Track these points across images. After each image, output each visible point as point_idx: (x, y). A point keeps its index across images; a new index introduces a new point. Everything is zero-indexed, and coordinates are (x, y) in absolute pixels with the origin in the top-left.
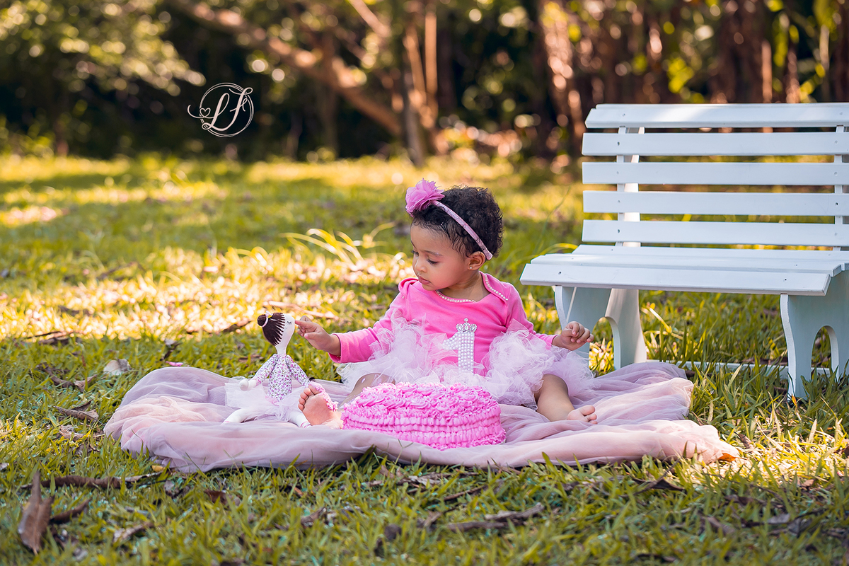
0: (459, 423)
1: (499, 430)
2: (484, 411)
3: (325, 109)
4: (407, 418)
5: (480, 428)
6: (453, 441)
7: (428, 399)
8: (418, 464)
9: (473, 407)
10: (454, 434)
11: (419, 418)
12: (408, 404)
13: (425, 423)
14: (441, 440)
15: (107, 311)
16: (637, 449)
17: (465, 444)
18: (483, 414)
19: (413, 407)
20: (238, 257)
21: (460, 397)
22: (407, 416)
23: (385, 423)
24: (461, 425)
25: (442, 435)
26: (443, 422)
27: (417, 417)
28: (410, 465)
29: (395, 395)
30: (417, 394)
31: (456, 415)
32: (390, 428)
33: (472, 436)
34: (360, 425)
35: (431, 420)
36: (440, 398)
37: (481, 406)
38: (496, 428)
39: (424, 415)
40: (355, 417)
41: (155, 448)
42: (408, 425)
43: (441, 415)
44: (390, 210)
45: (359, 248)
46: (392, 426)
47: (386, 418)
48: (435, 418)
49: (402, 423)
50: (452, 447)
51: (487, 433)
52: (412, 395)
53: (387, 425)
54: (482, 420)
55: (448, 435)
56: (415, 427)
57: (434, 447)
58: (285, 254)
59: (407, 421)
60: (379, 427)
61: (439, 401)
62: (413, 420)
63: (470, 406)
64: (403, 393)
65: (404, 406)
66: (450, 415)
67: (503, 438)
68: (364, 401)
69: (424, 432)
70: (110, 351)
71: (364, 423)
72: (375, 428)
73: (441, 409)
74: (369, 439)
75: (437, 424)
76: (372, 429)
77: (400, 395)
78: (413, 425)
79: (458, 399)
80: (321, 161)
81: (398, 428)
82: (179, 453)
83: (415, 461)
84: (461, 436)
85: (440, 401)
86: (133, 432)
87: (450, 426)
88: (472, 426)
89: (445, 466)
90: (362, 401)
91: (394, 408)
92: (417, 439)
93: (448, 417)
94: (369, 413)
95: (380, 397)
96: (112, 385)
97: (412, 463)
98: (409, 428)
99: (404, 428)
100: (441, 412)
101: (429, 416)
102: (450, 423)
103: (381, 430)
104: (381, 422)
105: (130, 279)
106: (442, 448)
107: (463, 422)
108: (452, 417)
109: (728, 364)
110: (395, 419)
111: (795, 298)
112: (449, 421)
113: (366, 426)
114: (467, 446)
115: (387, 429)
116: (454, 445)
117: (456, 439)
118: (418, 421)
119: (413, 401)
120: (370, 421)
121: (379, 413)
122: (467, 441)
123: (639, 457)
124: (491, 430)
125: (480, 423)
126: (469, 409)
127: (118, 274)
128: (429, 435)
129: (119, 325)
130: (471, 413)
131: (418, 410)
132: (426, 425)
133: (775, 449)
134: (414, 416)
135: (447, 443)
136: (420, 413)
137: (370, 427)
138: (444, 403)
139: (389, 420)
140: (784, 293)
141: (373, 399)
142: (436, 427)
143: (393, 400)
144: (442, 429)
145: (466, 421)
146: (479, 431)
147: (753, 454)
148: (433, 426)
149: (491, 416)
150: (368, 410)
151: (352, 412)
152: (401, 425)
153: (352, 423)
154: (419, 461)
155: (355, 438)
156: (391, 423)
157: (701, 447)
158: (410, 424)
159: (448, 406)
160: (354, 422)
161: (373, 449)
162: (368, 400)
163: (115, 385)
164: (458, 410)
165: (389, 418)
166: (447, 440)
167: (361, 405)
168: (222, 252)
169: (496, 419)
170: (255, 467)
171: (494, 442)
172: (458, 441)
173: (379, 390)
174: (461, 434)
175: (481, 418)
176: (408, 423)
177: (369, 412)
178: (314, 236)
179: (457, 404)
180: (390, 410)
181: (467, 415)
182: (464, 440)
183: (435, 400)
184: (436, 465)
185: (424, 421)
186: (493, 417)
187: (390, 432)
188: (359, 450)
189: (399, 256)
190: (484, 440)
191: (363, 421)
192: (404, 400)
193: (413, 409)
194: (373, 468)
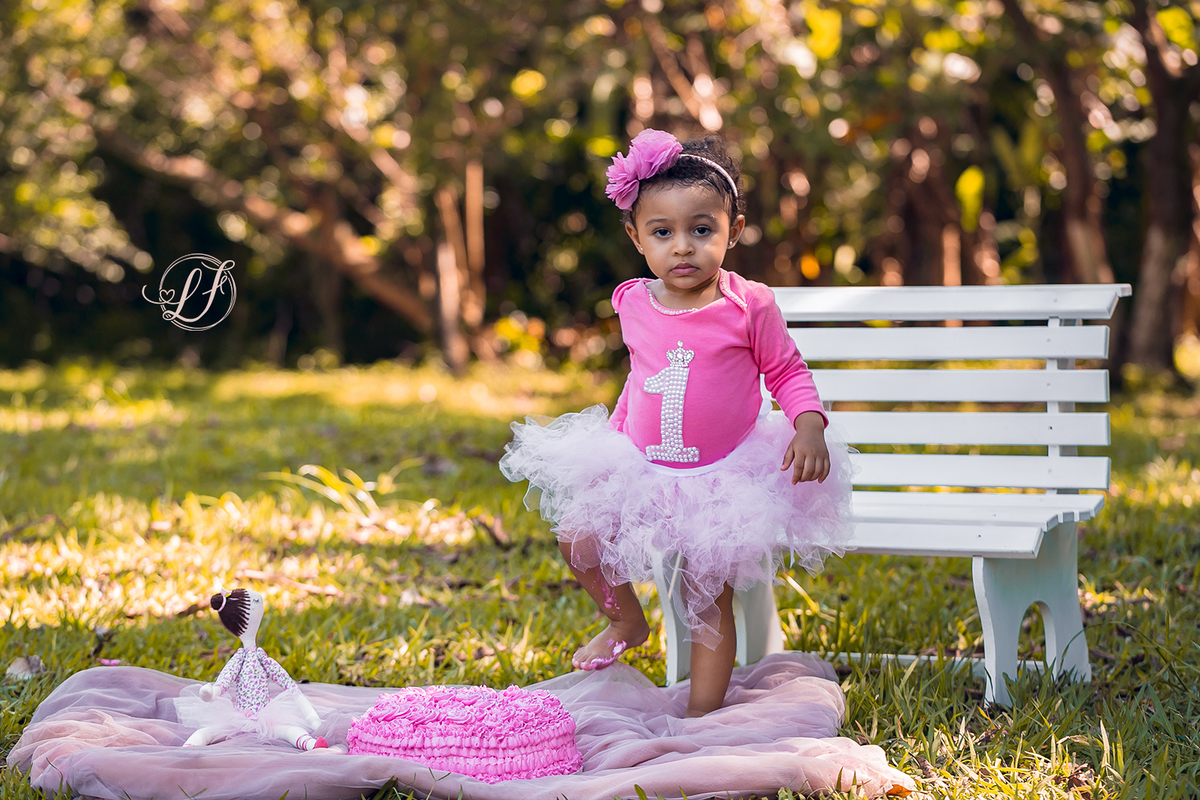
0: (516, 744)
1: (573, 754)
2: (552, 727)
3: (325, 294)
4: (442, 738)
5: (546, 751)
6: (507, 770)
7: (472, 710)
9: (536, 721)
10: (508, 760)
11: (459, 738)
12: (442, 717)
13: (467, 745)
14: (490, 769)
15: (12, 586)
16: (771, 779)
17: (524, 774)
18: (550, 731)
19: (450, 721)
20: (200, 508)
21: (517, 707)
22: (442, 735)
23: (411, 744)
24: (519, 747)
25: (492, 761)
26: (493, 742)
27: (456, 736)
29: (424, 705)
30: (456, 703)
31: (512, 732)
32: (418, 753)
33: (534, 762)
34: (374, 748)
35: (476, 741)
36: (489, 709)
37: (547, 719)
38: (568, 750)
39: (465, 733)
40: (367, 737)
41: (80, 785)
42: (443, 747)
43: (490, 733)
44: (416, 438)
45: (374, 494)
46: (420, 748)
47: (412, 738)
48: (482, 737)
49: (434, 745)
50: (506, 779)
51: (556, 758)
52: (448, 704)
53: (412, 748)
54: (549, 740)
55: (500, 761)
56: (454, 750)
57: (481, 780)
58: (267, 502)
59: (442, 741)
60: (401, 751)
61: (487, 712)
62: (451, 741)
63: (532, 720)
64: (436, 701)
65: (437, 720)
66: (504, 733)
67: (579, 765)
68: (379, 713)
69: (465, 757)
70: (16, 645)
71: (380, 745)
72: (396, 752)
73: (490, 723)
74: (386, 768)
75: (485, 745)
76: (392, 754)
77: (431, 704)
78: (451, 747)
79: (514, 709)
80: (319, 369)
81: (429, 752)
82: (115, 791)
84: (519, 763)
85: (489, 712)
86: (48, 760)
87: (504, 749)
88: (534, 748)
90: (377, 713)
91: (422, 723)
92: (456, 768)
93: (500, 735)
94: (388, 731)
95: (403, 708)
96: (18, 694)
98: (444, 751)
99: (437, 752)
100: (491, 728)
101: (473, 734)
102: (503, 745)
103: (405, 755)
104: (404, 743)
105: (44, 540)
106: (492, 780)
107: (523, 743)
108: (506, 735)
109: (900, 657)
110: (424, 738)
111: (994, 561)
112: (501, 741)
113: (384, 750)
114: (528, 778)
115: (412, 754)
116: (510, 776)
117: (511, 768)
118: (456, 741)
119: (449, 713)
120: (388, 742)
121: (401, 731)
122: (527, 770)
123: (774, 791)
124: (561, 754)
125: (546, 744)
126: (530, 724)
127: (28, 533)
128: (473, 762)
129: (28, 606)
130: (533, 730)
131: (457, 726)
132: (469, 748)
133: (967, 778)
134: (451, 734)
135: (499, 772)
136: (460, 730)
137: (389, 751)
138: (494, 715)
139: (415, 741)
140: (978, 554)
141: (392, 711)
142: (483, 750)
143: (421, 711)
144: (491, 753)
145: (526, 741)
146: (545, 755)
147: (936, 786)
148: (479, 748)
149: (561, 733)
150: (386, 727)
151: (362, 729)
152: (432, 748)
153: (363, 746)
155: (367, 766)
156: (418, 745)
157: (862, 776)
158: (446, 746)
159: (500, 720)
160: (366, 743)
161: (393, 783)
162: (387, 711)
163: (23, 694)
164: (515, 725)
165: (415, 738)
166: (499, 768)
167: (375, 719)
168: (179, 500)
169: (569, 738)
171: (567, 771)
172: (515, 769)
173: (402, 697)
174: (519, 760)
175: (547, 737)
176: (443, 744)
177: (387, 729)
178: (308, 476)
179: (513, 717)
180: (417, 725)
181: (527, 732)
182: (524, 768)
183: (482, 712)
185: (466, 742)
186: (565, 735)
187: (417, 758)
188: (373, 785)
189: (430, 504)
190: (551, 768)
191: (379, 743)
192: (437, 711)
193: (451, 726)
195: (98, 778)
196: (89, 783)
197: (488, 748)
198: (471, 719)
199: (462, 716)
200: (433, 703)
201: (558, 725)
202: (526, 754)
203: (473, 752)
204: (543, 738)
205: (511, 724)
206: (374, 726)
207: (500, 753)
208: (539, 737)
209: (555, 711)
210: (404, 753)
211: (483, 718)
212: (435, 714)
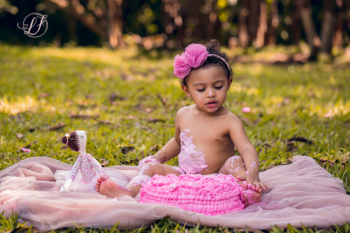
2: (234, 191)
4: (186, 195)
5: (232, 202)
6: (215, 210)
7: (199, 183)
8: (198, 227)
9: (228, 189)
10: (216, 206)
11: (194, 195)
12: (186, 185)
13: (198, 199)
14: (208, 210)
17: (222, 213)
19: (189, 188)
22: (186, 194)
23: (172, 197)
24: (220, 200)
25: (208, 206)
26: (209, 198)
27: (192, 195)
28: (192, 227)
29: (176, 179)
30: (191, 179)
31: (217, 194)
32: (175, 201)
33: (227, 207)
34: (154, 198)
35: (201, 197)
36: (206, 182)
37: (232, 187)
39: (197, 193)
40: (150, 193)
41: (21, 212)
42: (187, 199)
43: (208, 194)
47: (172, 194)
48: (204, 196)
49: (183, 198)
50: (215, 214)
51: (236, 205)
52: (188, 179)
53: (172, 199)
54: (233, 197)
55: (212, 207)
56: (191, 201)
57: (204, 214)
59: (186, 197)
60: (167, 200)
62: (190, 196)
63: (226, 188)
64: (181, 178)
65: (184, 187)
66: (214, 193)
68: (156, 182)
69: (197, 204)
72: (164, 200)
73: (208, 189)
74: (164, 210)
75: (206, 199)
76: (162, 202)
77: (179, 179)
78: (190, 199)
79: (218, 182)
81: (180, 201)
83: (196, 225)
84: (221, 207)
87: (214, 201)
88: (227, 201)
89: (215, 228)
91: (177, 188)
93: (212, 195)
94: (161, 191)
95: (167, 180)
97: (194, 226)
98: (187, 201)
99: (183, 201)
100: (208, 191)
101: (200, 194)
102: (214, 199)
103: (169, 202)
104: (169, 196)
107: (222, 198)
108: (215, 195)
110: (178, 195)
112: (213, 197)
113: (158, 199)
116: (216, 213)
117: (217, 209)
118: (193, 197)
119: (189, 184)
120: (161, 196)
121: (167, 191)
122: (224, 211)
124: (238, 203)
125: (232, 199)
126: (225, 190)
128: (200, 206)
130: (226, 193)
131: (193, 190)
132: (198, 200)
134: (190, 194)
135: (212, 212)
136: (195, 192)
137: (162, 200)
138: (209, 186)
139: (174, 196)
141: (162, 181)
142: (205, 202)
143: (176, 182)
144: (208, 202)
145: (223, 198)
146: (231, 204)
148: (203, 201)
150: (159, 188)
151: (148, 189)
152: (182, 199)
153: (148, 197)
154: (198, 225)
155: (155, 209)
156: (176, 198)
158: (188, 199)
159: (212, 188)
160: (150, 196)
161: (168, 217)
164: (219, 190)
165: (174, 194)
166: (211, 209)
167: (155, 185)
170: (89, 228)
172: (219, 210)
174: (221, 206)
175: (232, 196)
176: (187, 198)
179: (218, 186)
181: (224, 193)
182: (223, 210)
183: (204, 184)
184: (208, 227)
185: (197, 197)
187: (174, 204)
188: (158, 217)
191: (156, 196)
193: (190, 190)
194: (168, 229)
195: (30, 210)
196: (26, 212)
197: (207, 201)
198: (199, 187)
199: (196, 185)
200: (180, 179)
201: (236, 190)
202: (223, 203)
203: (200, 202)
204: (230, 196)
205: (217, 190)
206: (153, 189)
207: (212, 203)
208: (229, 196)
209: (235, 184)
210: (168, 201)
211: (204, 186)
212: (182, 184)
